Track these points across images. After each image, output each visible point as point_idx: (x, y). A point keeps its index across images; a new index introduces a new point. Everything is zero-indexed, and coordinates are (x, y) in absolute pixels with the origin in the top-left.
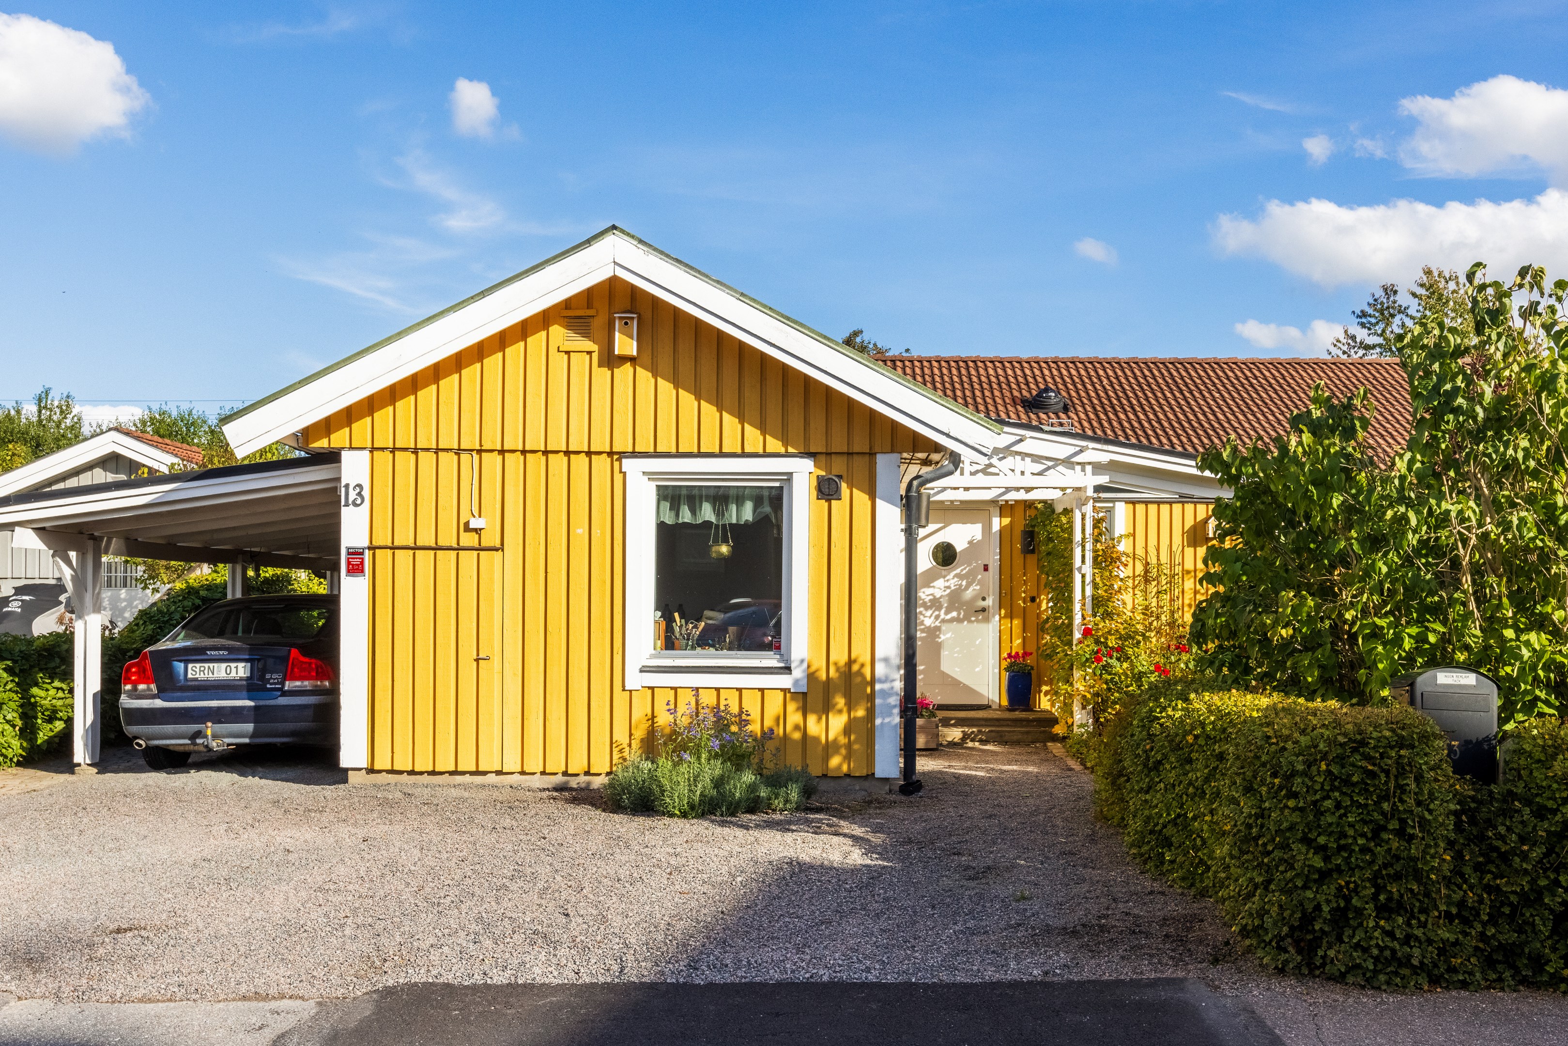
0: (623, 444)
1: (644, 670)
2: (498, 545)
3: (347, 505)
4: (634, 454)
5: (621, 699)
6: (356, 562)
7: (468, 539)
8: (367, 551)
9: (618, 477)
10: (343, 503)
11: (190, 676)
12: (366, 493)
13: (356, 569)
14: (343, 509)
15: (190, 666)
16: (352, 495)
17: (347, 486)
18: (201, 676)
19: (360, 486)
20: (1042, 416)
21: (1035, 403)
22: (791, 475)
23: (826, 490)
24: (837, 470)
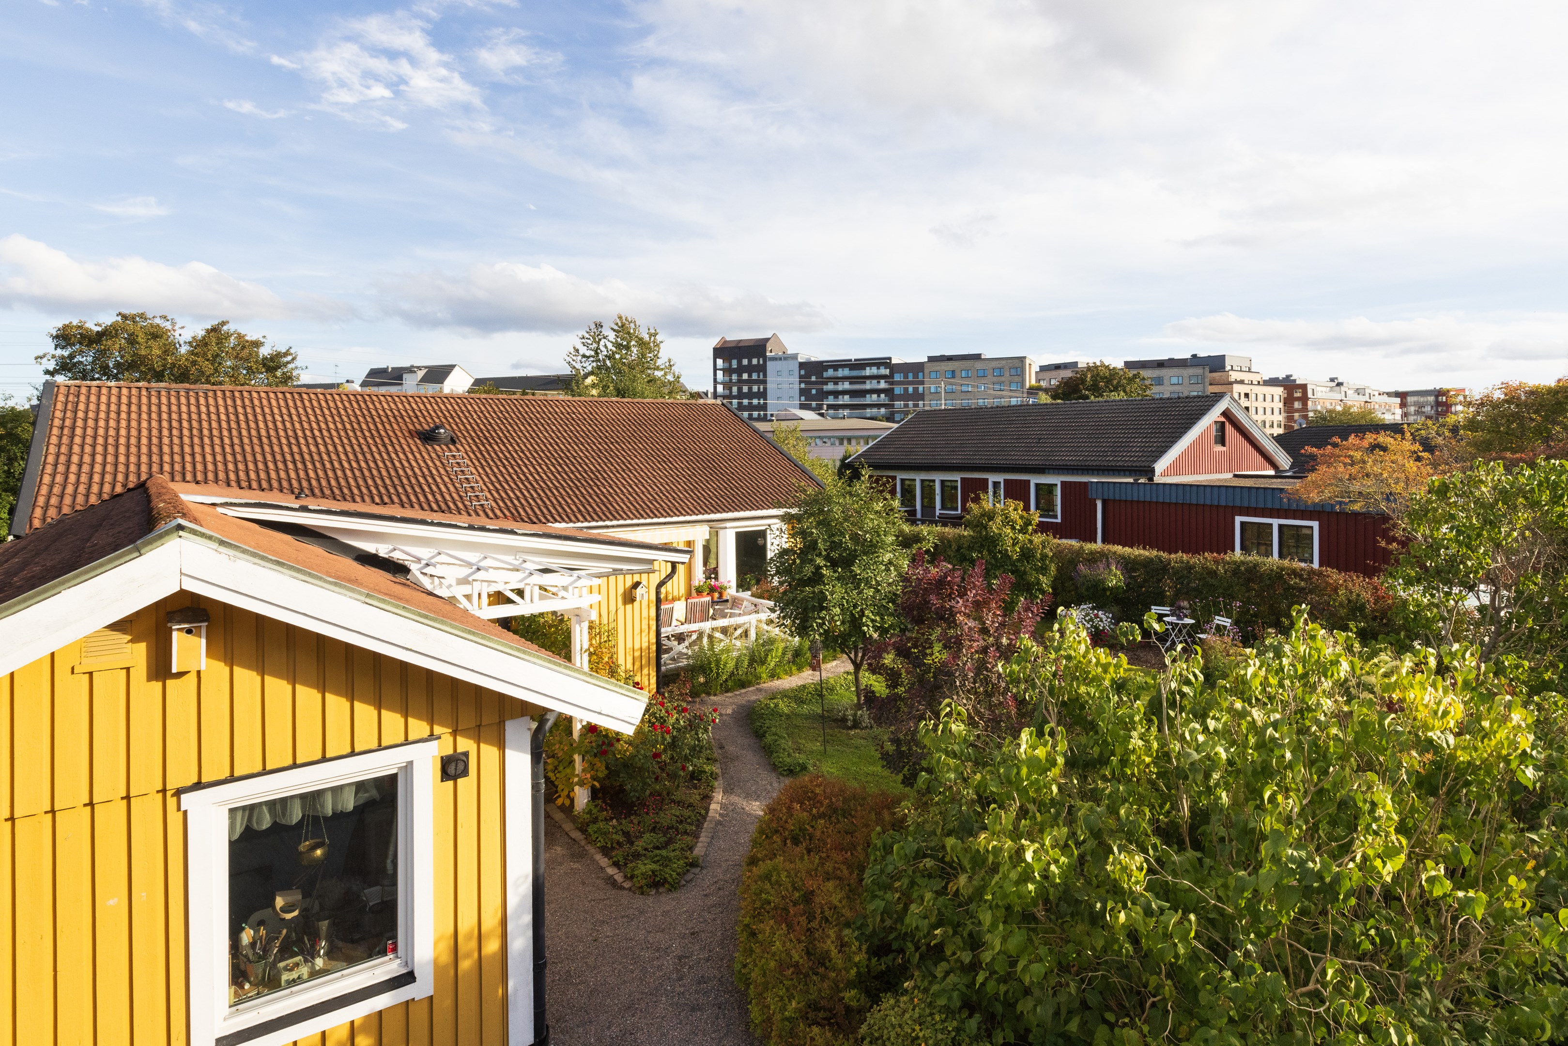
0: (182, 779)
4: (198, 786)
9: (174, 819)
20: (437, 448)
21: (428, 437)
22: (411, 763)
23: (451, 770)
24: (465, 744)
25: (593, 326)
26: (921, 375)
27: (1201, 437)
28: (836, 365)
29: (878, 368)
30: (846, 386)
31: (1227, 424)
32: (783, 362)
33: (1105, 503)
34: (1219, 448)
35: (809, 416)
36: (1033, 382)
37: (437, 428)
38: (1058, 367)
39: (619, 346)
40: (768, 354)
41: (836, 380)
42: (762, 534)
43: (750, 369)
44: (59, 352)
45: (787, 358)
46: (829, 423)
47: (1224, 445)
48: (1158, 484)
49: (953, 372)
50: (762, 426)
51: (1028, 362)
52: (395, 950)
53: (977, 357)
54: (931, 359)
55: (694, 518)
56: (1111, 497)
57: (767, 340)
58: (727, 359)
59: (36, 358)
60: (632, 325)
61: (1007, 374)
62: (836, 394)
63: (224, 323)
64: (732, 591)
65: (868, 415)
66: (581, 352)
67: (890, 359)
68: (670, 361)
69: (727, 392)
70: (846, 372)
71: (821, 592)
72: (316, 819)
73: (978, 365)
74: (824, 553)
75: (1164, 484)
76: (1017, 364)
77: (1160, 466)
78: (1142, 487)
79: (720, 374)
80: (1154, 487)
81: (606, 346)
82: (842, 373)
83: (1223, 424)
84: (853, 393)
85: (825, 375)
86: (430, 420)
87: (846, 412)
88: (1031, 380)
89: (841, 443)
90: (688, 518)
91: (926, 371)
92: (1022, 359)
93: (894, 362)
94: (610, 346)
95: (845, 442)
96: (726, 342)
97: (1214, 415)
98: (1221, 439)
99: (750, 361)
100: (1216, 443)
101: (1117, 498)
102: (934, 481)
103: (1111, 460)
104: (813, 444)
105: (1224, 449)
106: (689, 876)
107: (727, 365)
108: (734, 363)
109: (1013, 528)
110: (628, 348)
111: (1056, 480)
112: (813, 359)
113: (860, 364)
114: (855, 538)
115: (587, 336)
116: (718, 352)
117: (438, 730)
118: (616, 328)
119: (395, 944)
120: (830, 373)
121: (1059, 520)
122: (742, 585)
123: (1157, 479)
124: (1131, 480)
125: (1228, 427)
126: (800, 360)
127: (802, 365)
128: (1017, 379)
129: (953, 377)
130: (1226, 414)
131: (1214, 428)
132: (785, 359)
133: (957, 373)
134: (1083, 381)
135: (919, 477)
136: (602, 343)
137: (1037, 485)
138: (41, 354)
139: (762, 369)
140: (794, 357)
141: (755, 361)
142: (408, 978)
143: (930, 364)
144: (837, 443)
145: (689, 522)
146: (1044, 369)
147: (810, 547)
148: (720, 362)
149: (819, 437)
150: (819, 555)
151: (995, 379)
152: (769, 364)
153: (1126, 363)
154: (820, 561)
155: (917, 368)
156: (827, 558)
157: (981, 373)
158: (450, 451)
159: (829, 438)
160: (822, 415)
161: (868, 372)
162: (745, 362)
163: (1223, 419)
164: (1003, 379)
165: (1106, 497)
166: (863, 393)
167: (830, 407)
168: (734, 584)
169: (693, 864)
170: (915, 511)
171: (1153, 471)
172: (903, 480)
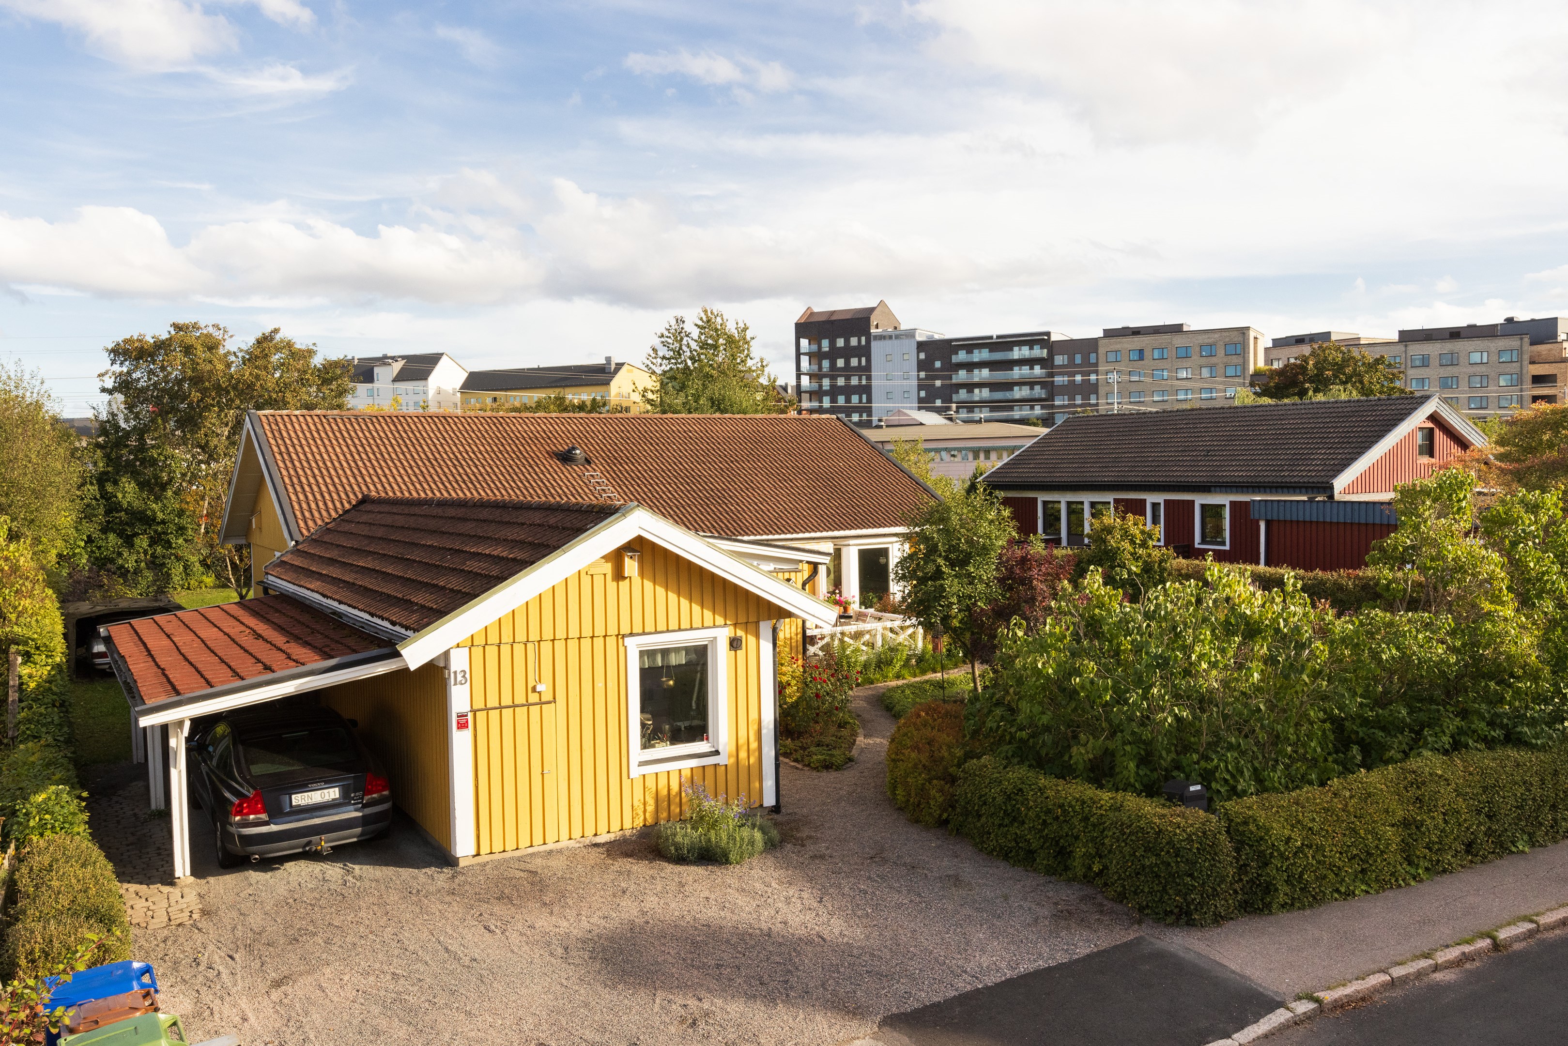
0: (625, 630)
1: (642, 764)
2: (552, 699)
3: (455, 684)
4: (631, 634)
5: (626, 783)
6: (464, 721)
7: (534, 698)
8: (469, 714)
9: (622, 649)
10: (452, 682)
11: (294, 804)
12: (468, 676)
13: (462, 726)
14: (453, 687)
15: (293, 796)
16: (459, 678)
17: (455, 673)
18: (303, 803)
19: (464, 672)
20: (575, 468)
21: (566, 458)
22: (715, 638)
23: (735, 645)
24: (740, 633)
25: (673, 323)
26: (1093, 356)
27: (1399, 445)
28: (971, 344)
29: (1031, 348)
30: (984, 374)
31: (1437, 431)
32: (895, 342)
33: (1268, 524)
34: (1425, 460)
35: (931, 419)
36: (1261, 364)
37: (574, 448)
38: (1300, 340)
39: (704, 345)
40: (873, 330)
41: (970, 366)
42: (884, 552)
43: (847, 353)
44: (117, 368)
45: (899, 335)
46: (962, 430)
47: (1432, 455)
48: (1339, 502)
49: (1141, 351)
50: (872, 435)
51: (1252, 335)
52: (707, 739)
53: (1177, 329)
54: (1110, 334)
55: (818, 534)
56: (1275, 518)
57: (872, 310)
58: (815, 339)
59: (99, 376)
60: (719, 320)
61: (1221, 352)
62: (970, 387)
63: (276, 331)
64: (855, 607)
65: (1017, 417)
66: (661, 354)
67: (1048, 334)
68: (762, 360)
69: (815, 386)
70: (983, 355)
71: (942, 585)
72: (668, 667)
73: (1178, 341)
74: (943, 554)
75: (1345, 502)
76: (1237, 338)
77: (1341, 483)
78: (1321, 505)
79: (805, 362)
80: (1335, 505)
81: (688, 346)
82: (979, 355)
83: (1431, 430)
84: (994, 386)
85: (955, 359)
86: (568, 441)
87: (984, 414)
88: (1257, 361)
89: (976, 457)
90: (813, 535)
91: (1102, 351)
92: (1243, 331)
93: (1054, 338)
94: (694, 345)
95: (982, 456)
96: (812, 314)
97: (1419, 419)
98: (1429, 449)
99: (847, 341)
100: (1421, 453)
101: (1281, 518)
102: (1082, 503)
103: (1286, 475)
104: (938, 460)
105: (1433, 460)
106: (849, 765)
107: (815, 348)
108: (825, 344)
109: (1133, 542)
110: (715, 347)
111: (1223, 499)
112: (937, 337)
113: (1005, 343)
114: (970, 542)
115: (666, 333)
116: (804, 329)
117: (728, 622)
118: (700, 323)
119: (707, 736)
120: (962, 356)
121: (1227, 547)
122: (865, 602)
123: (1337, 497)
124: (1305, 498)
125: (1438, 434)
126: (919, 338)
127: (921, 346)
128: (1235, 360)
129: (1141, 358)
130: (1433, 418)
131: (1419, 435)
132: (897, 337)
133: (1147, 354)
134: (1303, 368)
135: (1063, 499)
136: (685, 342)
137: (1203, 506)
138: (103, 371)
139: (865, 351)
140: (910, 334)
141: (854, 341)
142: (717, 753)
143: (1106, 341)
144: (971, 456)
145: (814, 539)
146: (1279, 343)
147: (932, 550)
148: (804, 342)
149: (946, 449)
150: (940, 556)
151: (1203, 361)
152: (874, 344)
153: (1402, 333)
154: (941, 561)
155: (1089, 346)
156: (946, 558)
157: (1182, 353)
158: (588, 471)
159: (960, 450)
160: (951, 419)
161: (1017, 353)
162: (840, 343)
163: (1431, 425)
164: (1213, 360)
165: (1269, 518)
166: (1008, 386)
167: (961, 405)
168: (857, 599)
169: (851, 760)
170: (1060, 539)
171: (1331, 488)
172: (1045, 503)
